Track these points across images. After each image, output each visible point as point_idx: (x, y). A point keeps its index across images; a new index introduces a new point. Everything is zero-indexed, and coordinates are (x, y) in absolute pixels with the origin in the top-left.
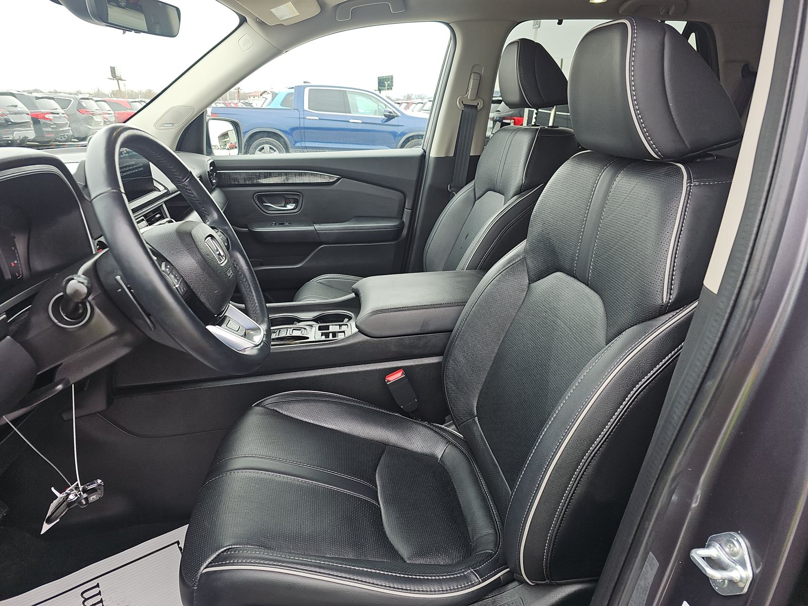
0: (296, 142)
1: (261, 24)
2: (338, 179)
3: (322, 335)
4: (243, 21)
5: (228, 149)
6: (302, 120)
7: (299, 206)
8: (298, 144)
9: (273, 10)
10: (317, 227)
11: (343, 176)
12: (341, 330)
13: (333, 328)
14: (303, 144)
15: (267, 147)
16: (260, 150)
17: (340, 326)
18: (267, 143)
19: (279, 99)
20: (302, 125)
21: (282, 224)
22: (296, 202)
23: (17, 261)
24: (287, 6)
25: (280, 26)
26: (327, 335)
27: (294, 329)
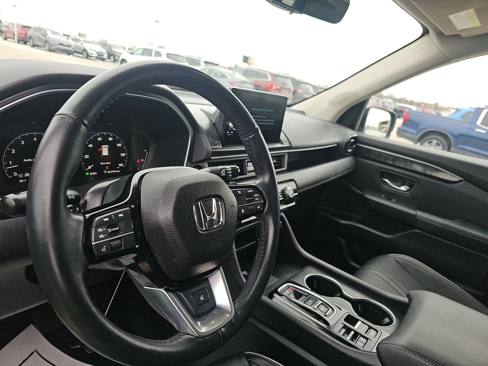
0: (459, 144)
1: (440, 35)
2: (460, 181)
3: (343, 327)
4: (426, 32)
5: (383, 132)
6: (471, 131)
7: (412, 191)
8: (460, 146)
9: (451, 17)
10: (419, 213)
11: (466, 180)
12: (365, 335)
13: (360, 326)
14: (464, 147)
15: (435, 142)
16: (429, 143)
17: (370, 328)
18: (436, 139)
19: (460, 114)
20: (469, 134)
21: (389, 199)
22: (411, 186)
23: (144, 160)
24: (469, 13)
25: (457, 37)
26: (348, 331)
27: (322, 304)
